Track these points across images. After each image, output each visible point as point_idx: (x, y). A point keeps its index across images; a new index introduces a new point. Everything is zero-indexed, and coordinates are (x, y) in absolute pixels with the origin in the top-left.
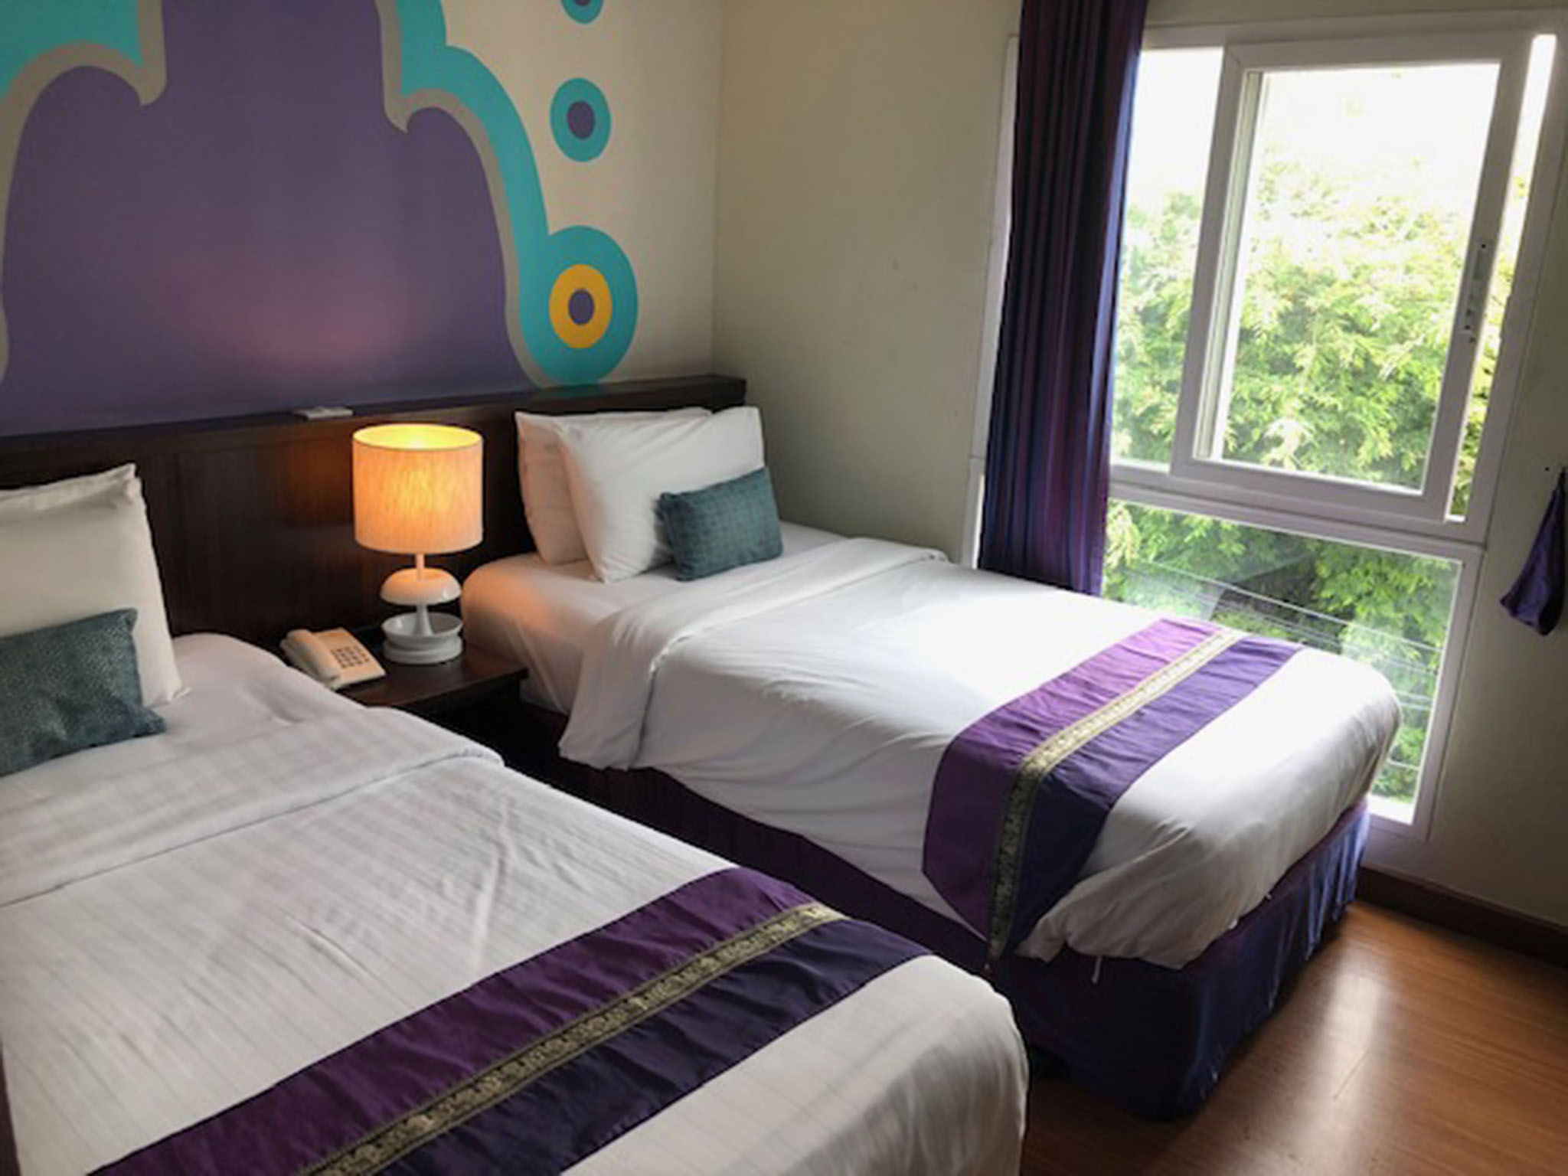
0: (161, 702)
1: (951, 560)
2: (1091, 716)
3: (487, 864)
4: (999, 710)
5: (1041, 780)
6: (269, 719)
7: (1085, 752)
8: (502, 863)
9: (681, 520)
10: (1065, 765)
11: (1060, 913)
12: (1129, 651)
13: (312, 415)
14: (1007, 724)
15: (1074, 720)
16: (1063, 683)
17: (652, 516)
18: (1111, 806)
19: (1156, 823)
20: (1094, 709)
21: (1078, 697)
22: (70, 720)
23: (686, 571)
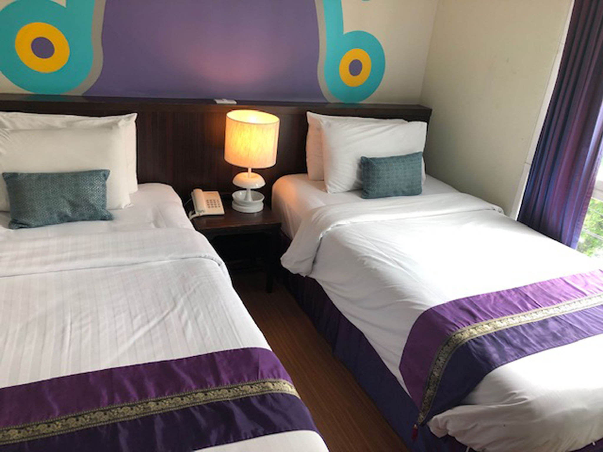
0: (119, 208)
1: (505, 214)
2: (515, 315)
3: (162, 312)
4: (464, 299)
5: (460, 345)
6: (150, 223)
7: (494, 336)
8: (168, 314)
9: (368, 170)
10: (477, 341)
11: (444, 417)
12: (568, 284)
13: (218, 102)
14: (463, 309)
15: (503, 315)
16: (513, 293)
17: (356, 166)
18: (491, 371)
19: (511, 389)
20: (520, 311)
21: (516, 303)
22: (73, 209)
23: (365, 194)
